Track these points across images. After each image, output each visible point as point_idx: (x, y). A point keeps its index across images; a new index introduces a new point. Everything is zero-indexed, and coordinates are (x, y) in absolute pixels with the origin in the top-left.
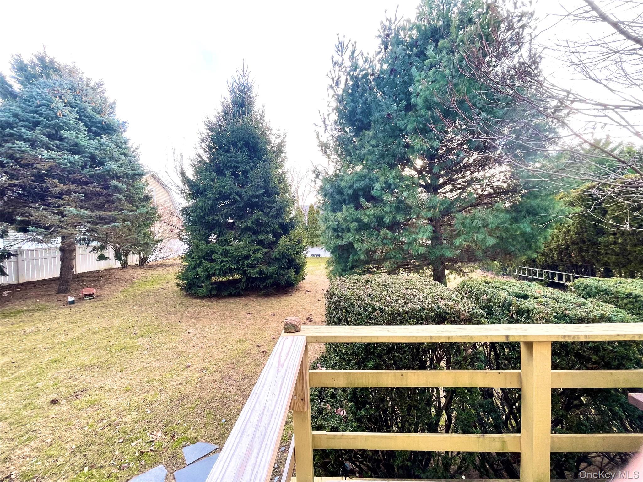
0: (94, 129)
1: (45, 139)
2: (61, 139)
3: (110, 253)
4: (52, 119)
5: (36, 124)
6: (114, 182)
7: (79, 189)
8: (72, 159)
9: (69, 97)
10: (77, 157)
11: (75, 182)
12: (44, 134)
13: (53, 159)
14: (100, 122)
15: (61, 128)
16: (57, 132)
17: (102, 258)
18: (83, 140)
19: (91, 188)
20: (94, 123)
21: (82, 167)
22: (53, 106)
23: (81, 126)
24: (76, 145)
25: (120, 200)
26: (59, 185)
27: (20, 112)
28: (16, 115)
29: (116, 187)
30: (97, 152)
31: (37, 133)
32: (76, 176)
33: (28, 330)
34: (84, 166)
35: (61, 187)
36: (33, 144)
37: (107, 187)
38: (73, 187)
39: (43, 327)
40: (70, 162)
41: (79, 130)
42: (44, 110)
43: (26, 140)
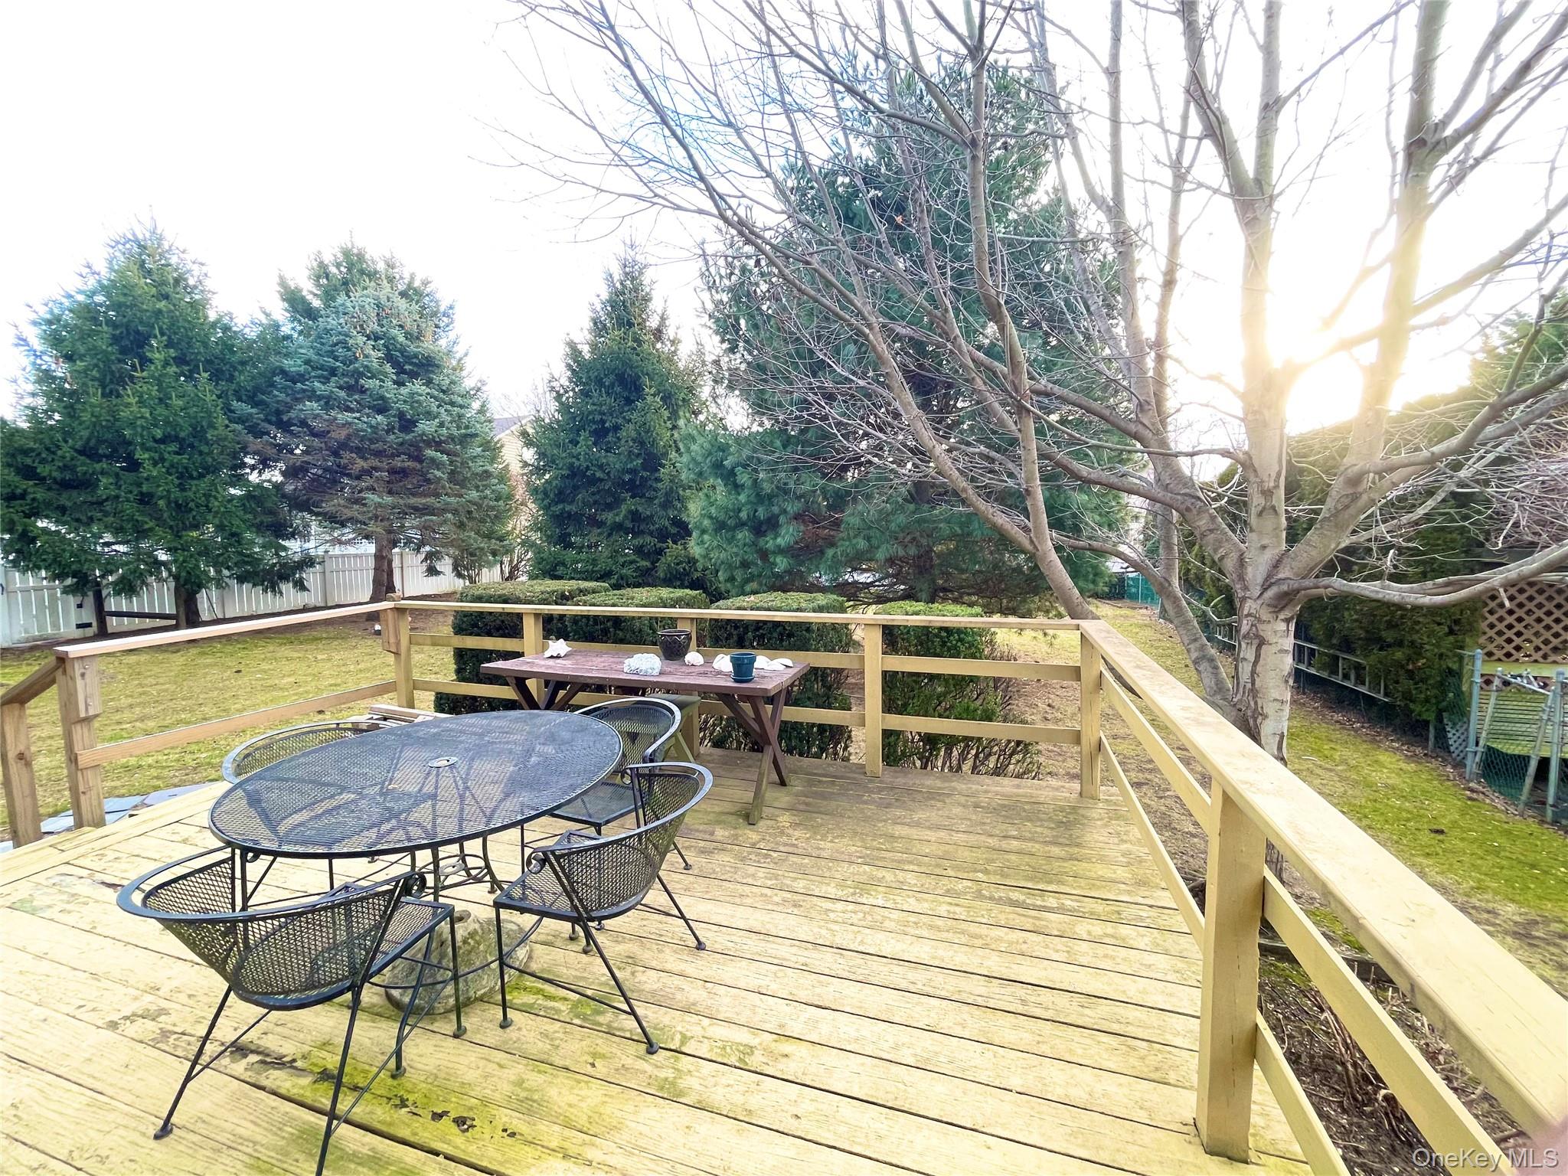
0: (407, 367)
1: (342, 394)
2: (363, 391)
3: (445, 565)
4: (351, 363)
5: (333, 372)
6: (430, 453)
7: (384, 465)
8: (374, 422)
9: (373, 326)
10: (379, 418)
11: (378, 454)
12: (341, 388)
13: (350, 424)
14: (416, 356)
15: (361, 375)
16: (357, 382)
17: (432, 571)
18: (389, 390)
19: (398, 462)
20: (410, 358)
21: (388, 432)
22: (351, 342)
23: (388, 368)
24: (382, 398)
25: (440, 478)
26: (358, 460)
27: (314, 357)
28: (307, 362)
29: (433, 460)
30: (406, 408)
31: (331, 388)
32: (379, 446)
33: (320, 657)
34: (390, 430)
35: (361, 464)
36: (328, 402)
37: (419, 459)
38: (375, 462)
39: (336, 656)
40: (371, 427)
41: (386, 374)
42: (340, 351)
43: (319, 399)
